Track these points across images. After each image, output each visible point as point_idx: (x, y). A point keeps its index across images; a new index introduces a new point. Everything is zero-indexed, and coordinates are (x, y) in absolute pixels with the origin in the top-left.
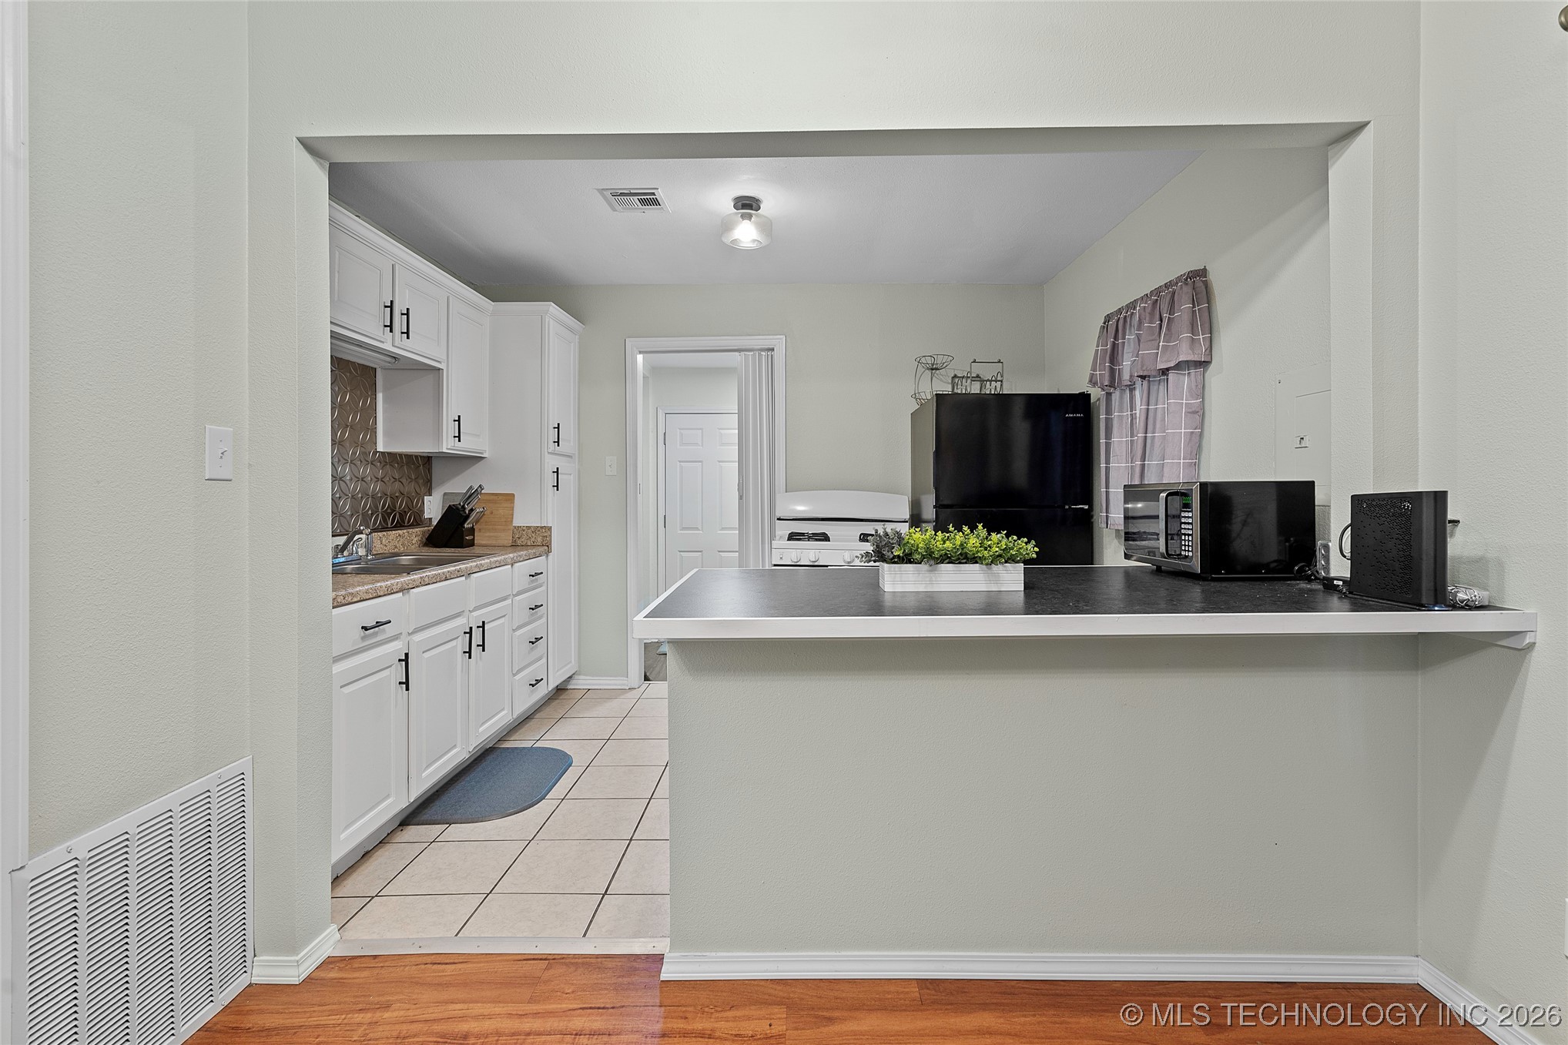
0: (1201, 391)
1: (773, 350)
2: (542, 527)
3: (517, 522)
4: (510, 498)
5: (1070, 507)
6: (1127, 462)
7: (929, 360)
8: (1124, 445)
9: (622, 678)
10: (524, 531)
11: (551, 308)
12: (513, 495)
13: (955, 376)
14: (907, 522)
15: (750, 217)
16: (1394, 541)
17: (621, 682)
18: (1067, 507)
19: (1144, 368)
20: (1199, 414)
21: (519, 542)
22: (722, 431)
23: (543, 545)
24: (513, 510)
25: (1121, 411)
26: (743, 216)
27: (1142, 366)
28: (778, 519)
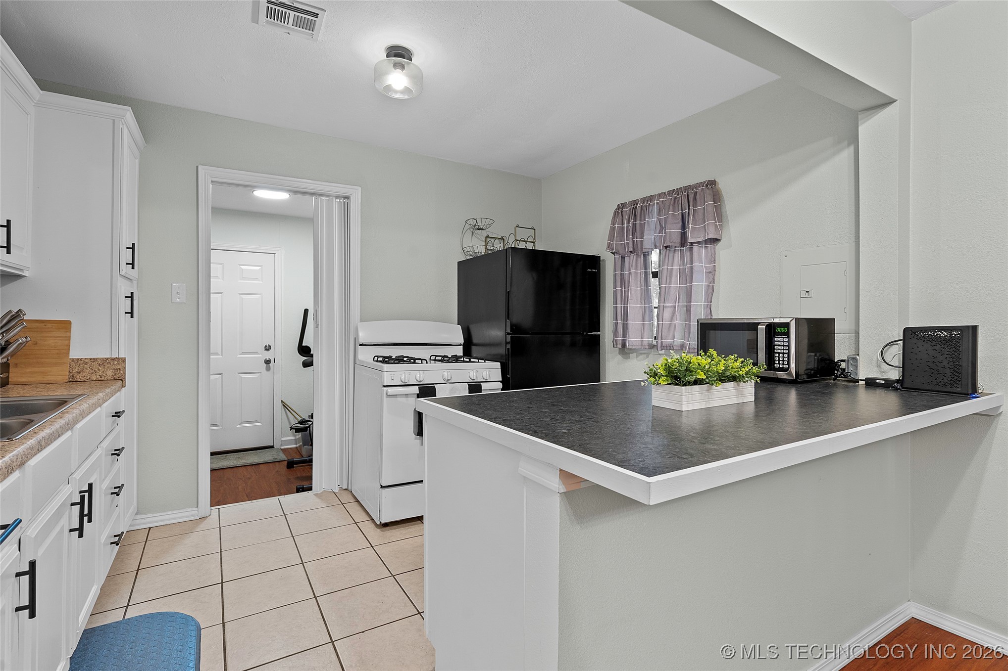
0: (712, 260)
1: (348, 198)
2: (113, 359)
3: (74, 354)
4: (65, 325)
5: (587, 334)
6: (641, 303)
7: (473, 222)
8: (639, 292)
9: (190, 509)
10: (86, 364)
11: (128, 112)
12: (69, 323)
13: (488, 237)
14: (460, 345)
15: (402, 67)
16: (945, 356)
17: (189, 513)
18: (585, 333)
19: (672, 241)
20: (712, 273)
21: (79, 377)
22: (243, 267)
23: (115, 379)
24: (70, 340)
25: (636, 269)
26: (396, 65)
27: (670, 240)
28: (360, 345)
